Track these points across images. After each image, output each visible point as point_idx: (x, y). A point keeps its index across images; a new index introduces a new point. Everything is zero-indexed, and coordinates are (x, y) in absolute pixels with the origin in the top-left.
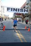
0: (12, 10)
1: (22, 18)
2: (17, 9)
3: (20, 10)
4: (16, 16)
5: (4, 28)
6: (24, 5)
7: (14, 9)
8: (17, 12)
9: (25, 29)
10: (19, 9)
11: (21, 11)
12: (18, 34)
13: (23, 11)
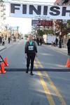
0: (24, 12)
2: (39, 7)
3: (49, 11)
4: (42, 28)
8: (42, 17)
9: (65, 67)
11: (52, 14)
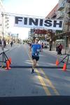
0: (26, 23)
1: (48, 41)
2: (37, 20)
3: (44, 23)
4: (36, 35)
5: (7, 64)
6: (54, 10)
7: (31, 20)
8: (38, 27)
9: (55, 65)
10: (41, 20)
11: (46, 25)
12: (40, 77)
13: (51, 25)
